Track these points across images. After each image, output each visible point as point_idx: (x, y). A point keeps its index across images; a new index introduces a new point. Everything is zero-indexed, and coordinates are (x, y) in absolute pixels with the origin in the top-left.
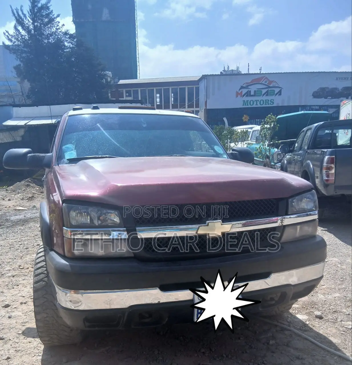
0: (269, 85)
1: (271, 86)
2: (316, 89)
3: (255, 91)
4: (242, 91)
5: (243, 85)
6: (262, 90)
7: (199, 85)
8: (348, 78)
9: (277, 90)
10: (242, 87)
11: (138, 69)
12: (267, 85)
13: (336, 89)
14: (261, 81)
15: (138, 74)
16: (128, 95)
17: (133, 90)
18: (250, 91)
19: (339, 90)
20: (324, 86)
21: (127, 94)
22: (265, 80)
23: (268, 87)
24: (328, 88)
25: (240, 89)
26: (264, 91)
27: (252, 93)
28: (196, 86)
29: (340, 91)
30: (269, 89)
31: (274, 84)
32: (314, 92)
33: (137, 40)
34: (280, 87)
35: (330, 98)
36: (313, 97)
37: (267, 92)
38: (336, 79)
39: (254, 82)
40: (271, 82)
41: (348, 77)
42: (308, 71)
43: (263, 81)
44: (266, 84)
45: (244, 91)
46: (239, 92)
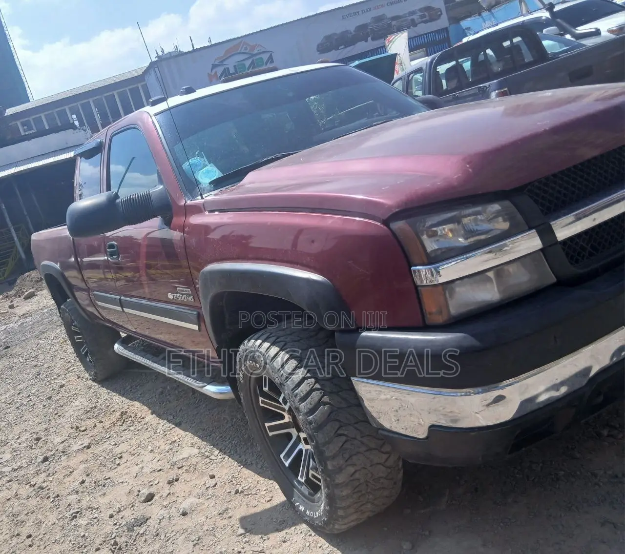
0: (251, 52)
1: (255, 52)
2: (319, 39)
3: (235, 66)
4: (216, 72)
5: (215, 62)
6: (243, 62)
7: (144, 80)
8: (358, 13)
9: (265, 57)
10: (214, 66)
11: (27, 86)
12: (249, 52)
13: (347, 32)
14: (240, 49)
15: (29, 95)
16: (27, 128)
17: (33, 119)
18: (228, 68)
19: (351, 33)
20: (329, 33)
21: (25, 127)
22: (245, 46)
23: (250, 55)
24: (335, 34)
25: (212, 70)
26: (248, 63)
27: (232, 71)
28: (142, 83)
29: (354, 33)
30: (254, 58)
31: (258, 49)
32: (318, 46)
33: (11, 44)
34: (268, 51)
35: (343, 47)
36: (319, 53)
37: (252, 63)
38: (342, 18)
39: (230, 54)
40: (253, 48)
41: (358, 11)
42: (300, 18)
43: (242, 48)
44: (247, 51)
45: (220, 70)
46: (213, 74)
